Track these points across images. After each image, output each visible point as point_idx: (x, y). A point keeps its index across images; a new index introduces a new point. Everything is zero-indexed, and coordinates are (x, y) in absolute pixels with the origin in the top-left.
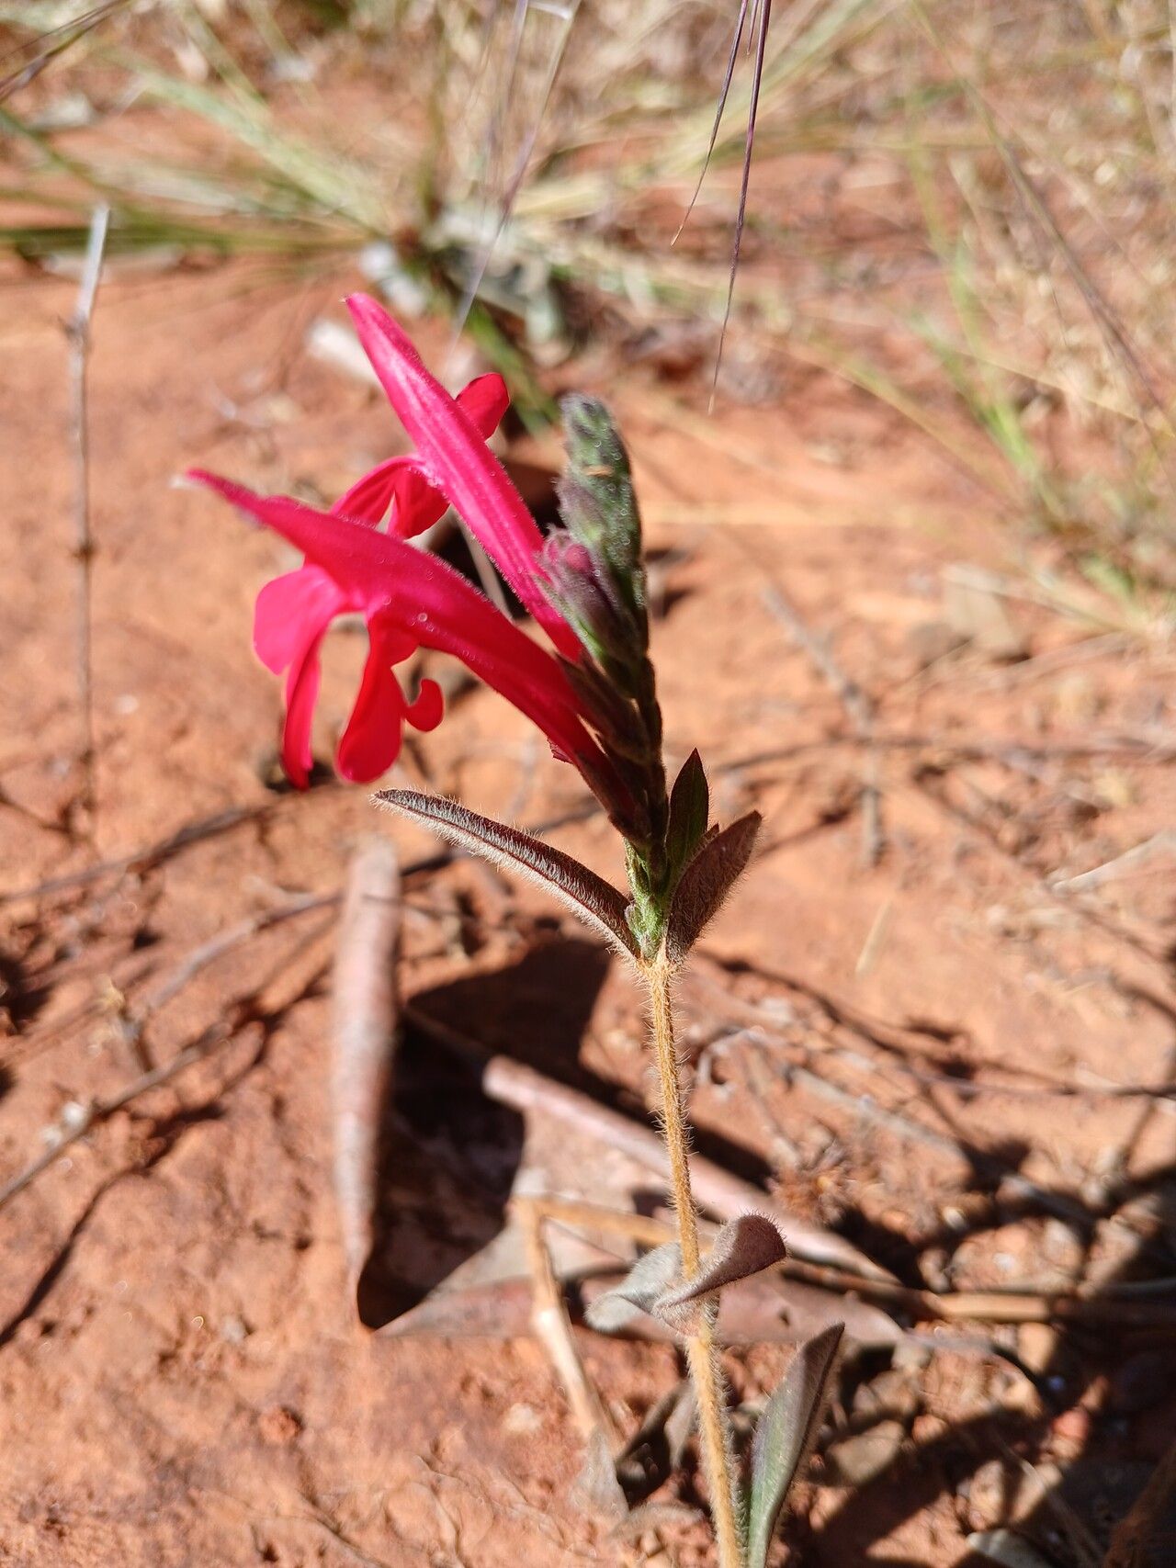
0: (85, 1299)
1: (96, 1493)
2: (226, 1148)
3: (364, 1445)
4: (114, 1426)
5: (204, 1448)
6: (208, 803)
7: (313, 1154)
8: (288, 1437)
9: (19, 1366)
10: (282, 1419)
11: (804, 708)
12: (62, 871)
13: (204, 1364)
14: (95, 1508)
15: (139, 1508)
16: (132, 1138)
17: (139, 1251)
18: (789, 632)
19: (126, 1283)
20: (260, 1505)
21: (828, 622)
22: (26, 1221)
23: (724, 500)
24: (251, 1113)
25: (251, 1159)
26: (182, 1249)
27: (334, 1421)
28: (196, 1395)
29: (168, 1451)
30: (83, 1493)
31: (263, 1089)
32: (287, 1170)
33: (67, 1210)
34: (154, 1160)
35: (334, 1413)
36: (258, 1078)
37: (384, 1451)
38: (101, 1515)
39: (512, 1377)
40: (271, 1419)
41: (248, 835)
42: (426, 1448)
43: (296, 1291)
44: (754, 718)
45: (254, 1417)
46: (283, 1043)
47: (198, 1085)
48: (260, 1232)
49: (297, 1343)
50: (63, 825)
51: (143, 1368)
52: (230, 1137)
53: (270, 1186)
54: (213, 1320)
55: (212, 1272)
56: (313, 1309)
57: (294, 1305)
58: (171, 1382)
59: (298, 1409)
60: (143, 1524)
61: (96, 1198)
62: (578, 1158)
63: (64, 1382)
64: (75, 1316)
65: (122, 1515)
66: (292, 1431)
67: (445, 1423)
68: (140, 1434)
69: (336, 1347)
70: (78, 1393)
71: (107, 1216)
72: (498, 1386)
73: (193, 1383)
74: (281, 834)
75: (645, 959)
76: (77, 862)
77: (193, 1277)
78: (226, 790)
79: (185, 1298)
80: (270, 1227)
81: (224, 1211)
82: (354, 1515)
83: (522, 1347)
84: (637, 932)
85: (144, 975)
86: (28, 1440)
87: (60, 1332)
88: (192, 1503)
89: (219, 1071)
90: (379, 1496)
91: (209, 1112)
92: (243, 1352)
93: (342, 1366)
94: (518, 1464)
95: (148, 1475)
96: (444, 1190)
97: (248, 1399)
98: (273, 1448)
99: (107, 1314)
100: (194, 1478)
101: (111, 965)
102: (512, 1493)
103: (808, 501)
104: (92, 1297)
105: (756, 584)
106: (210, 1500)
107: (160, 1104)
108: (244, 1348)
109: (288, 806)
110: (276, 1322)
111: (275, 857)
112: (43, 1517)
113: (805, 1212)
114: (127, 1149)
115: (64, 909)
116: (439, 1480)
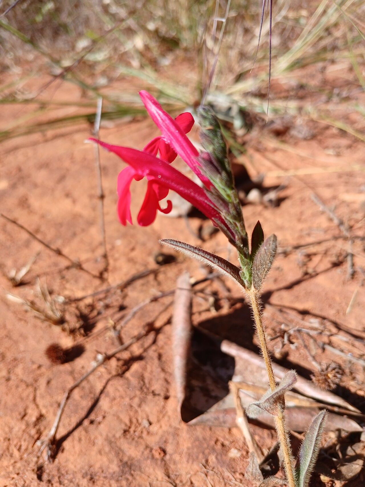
0: (103, 413)
1: (104, 471)
2: (145, 368)
3: (185, 460)
4: (110, 451)
5: (136, 459)
6: (141, 269)
7: (169, 370)
8: (161, 457)
9: (83, 433)
10: (159, 451)
11: (326, 231)
12: (100, 289)
13: (137, 434)
14: (104, 475)
15: (117, 476)
16: (118, 366)
17: (119, 399)
18: (321, 208)
19: (115, 408)
20: (152, 477)
21: (334, 204)
22: (87, 390)
23: (297, 168)
24: (152, 358)
25: (152, 372)
26: (131, 399)
27: (175, 452)
28: (134, 443)
29: (125, 459)
30: (101, 471)
31: (155, 351)
32: (162, 375)
33: (99, 387)
34: (124, 372)
35: (176, 450)
36: (154, 348)
37: (190, 462)
38: (105, 477)
39: (231, 440)
40: (156, 450)
41: (151, 277)
42: (204, 461)
43: (164, 412)
44: (309, 235)
45: (151, 450)
46: (161, 337)
47: (136, 350)
48: (154, 394)
49: (165, 428)
50: (101, 277)
51: (119, 434)
52: (146, 366)
53: (158, 380)
54: (140, 420)
55: (140, 406)
56: (169, 417)
57: (163, 417)
58: (127, 439)
59: (164, 448)
60: (117, 481)
61: (107, 383)
62: (252, 372)
63: (96, 438)
64: (100, 419)
65: (111, 478)
66: (162, 454)
67: (209, 454)
68: (117, 454)
69: (177, 429)
70: (100, 441)
71: (110, 389)
72: (227, 443)
73: (133, 439)
74: (161, 277)
75: (247, 288)
76: (104, 287)
77: (134, 407)
78: (146, 265)
79: (132, 413)
80: (157, 392)
81: (144, 388)
82: (181, 481)
83: (234, 431)
84: (243, 279)
85: (122, 318)
86: (85, 454)
87: (95, 423)
88: (132, 475)
89: (142, 345)
90: (189, 476)
91: (140, 358)
92: (148, 430)
93: (178, 435)
94: (233, 468)
95: (119, 467)
96: (209, 381)
97: (150, 445)
98: (157, 459)
99: (109, 418)
100: (133, 468)
101: (112, 316)
102: (231, 477)
103: (325, 166)
104: (105, 413)
105: (309, 193)
106: (137, 475)
107: (126, 355)
108: (149, 429)
109: (163, 269)
110: (159, 421)
111: (159, 284)
112: (89, 477)
113: (323, 386)
114: (116, 369)
115: (100, 300)
116: (208, 472)
